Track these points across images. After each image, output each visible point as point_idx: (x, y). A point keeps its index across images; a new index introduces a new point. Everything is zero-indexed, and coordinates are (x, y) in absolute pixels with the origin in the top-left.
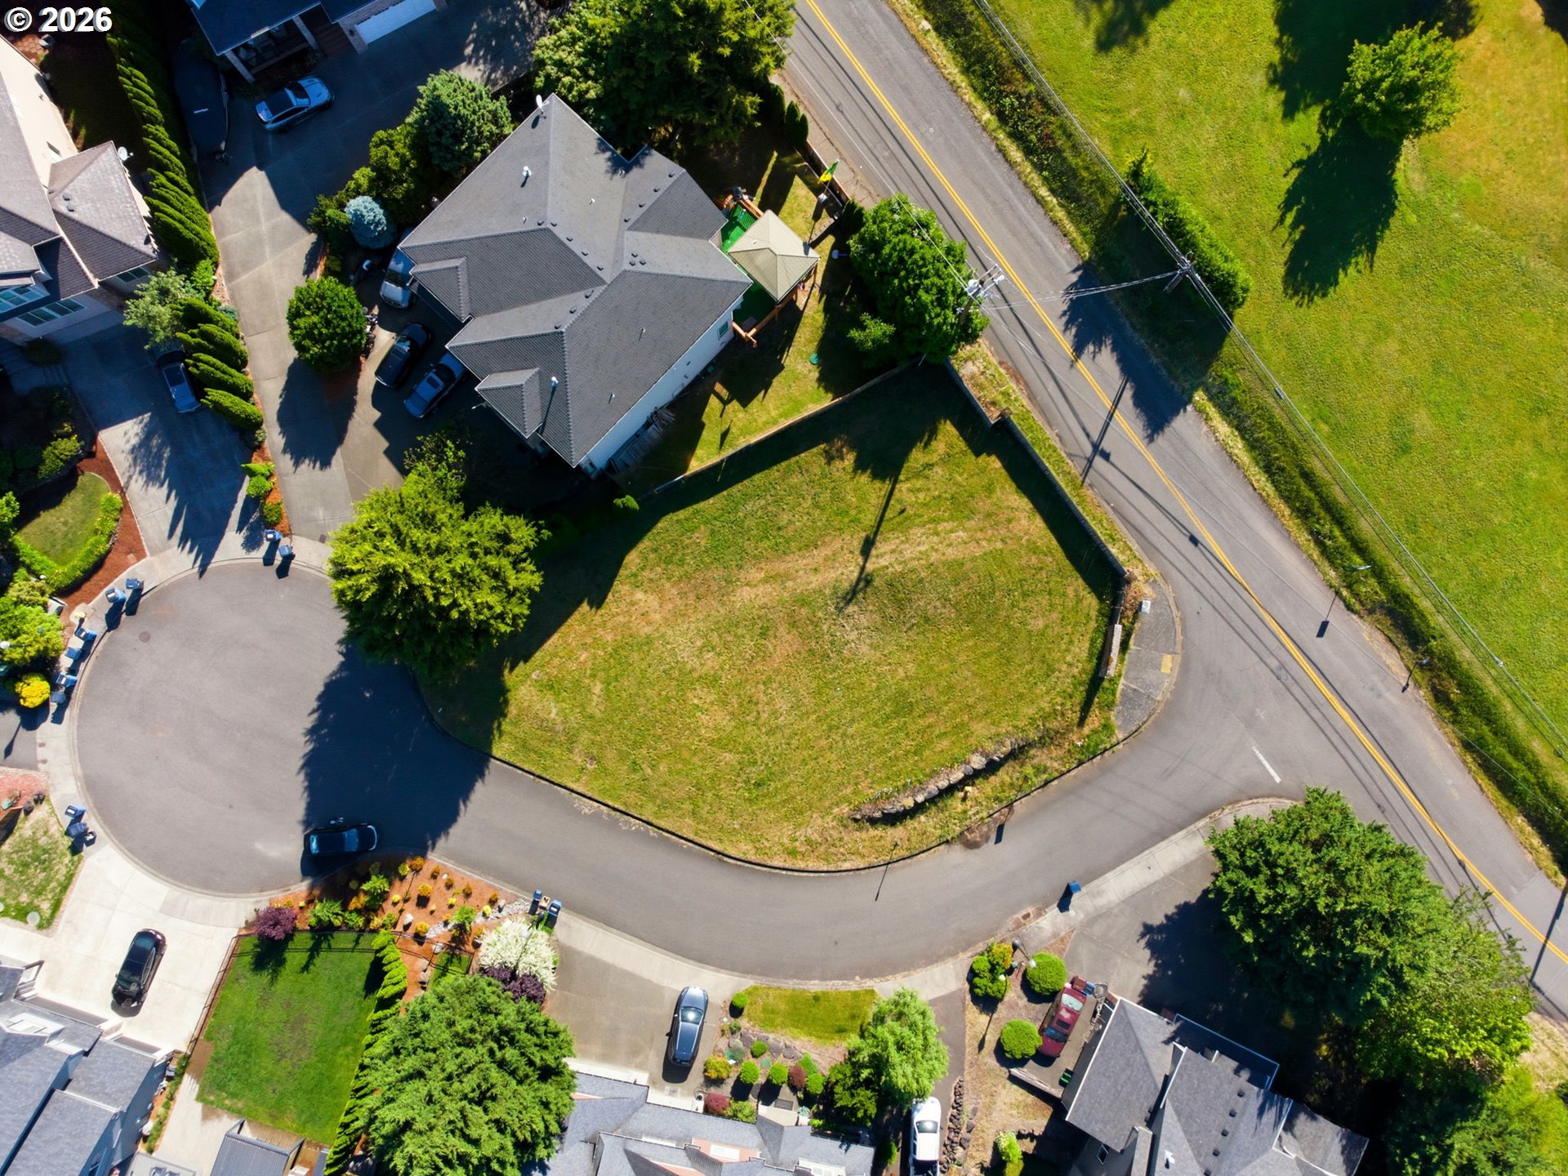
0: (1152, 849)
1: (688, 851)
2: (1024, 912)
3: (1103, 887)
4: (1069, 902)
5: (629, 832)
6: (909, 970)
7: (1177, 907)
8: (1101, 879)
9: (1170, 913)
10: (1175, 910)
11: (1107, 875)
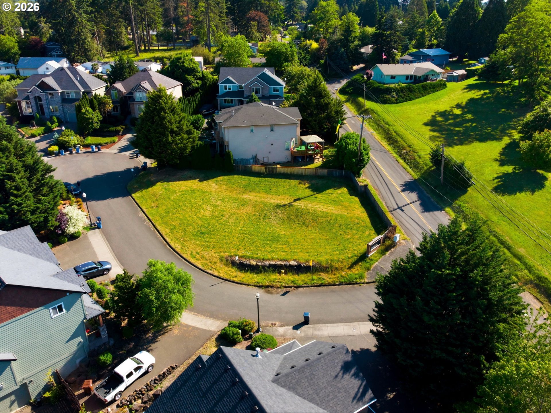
0: (360, 323)
1: (158, 238)
2: (274, 322)
3: (323, 328)
4: (300, 327)
5: (146, 225)
6: (199, 313)
7: (361, 349)
8: (324, 325)
9: (355, 350)
10: (359, 350)
11: (329, 325)
